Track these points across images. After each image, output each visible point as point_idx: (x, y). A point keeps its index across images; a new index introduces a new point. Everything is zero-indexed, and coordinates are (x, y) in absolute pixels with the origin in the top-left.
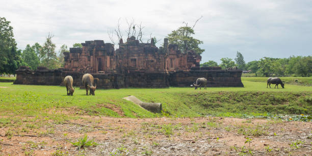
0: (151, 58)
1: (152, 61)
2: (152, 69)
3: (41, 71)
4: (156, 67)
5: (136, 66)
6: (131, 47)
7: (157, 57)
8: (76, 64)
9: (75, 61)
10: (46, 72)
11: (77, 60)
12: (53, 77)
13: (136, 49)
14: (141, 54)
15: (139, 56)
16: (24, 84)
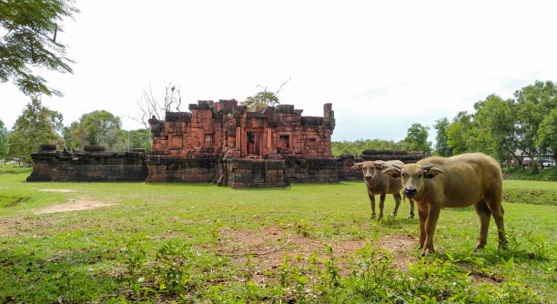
0: (311, 135)
1: (313, 140)
2: (313, 154)
3: (95, 154)
4: (320, 150)
5: (288, 146)
6: (281, 115)
7: (321, 133)
8: (176, 142)
9: (177, 136)
10: (106, 157)
11: (180, 135)
12: (122, 166)
13: (289, 119)
14: (297, 128)
15: (294, 130)
16: (55, 181)
